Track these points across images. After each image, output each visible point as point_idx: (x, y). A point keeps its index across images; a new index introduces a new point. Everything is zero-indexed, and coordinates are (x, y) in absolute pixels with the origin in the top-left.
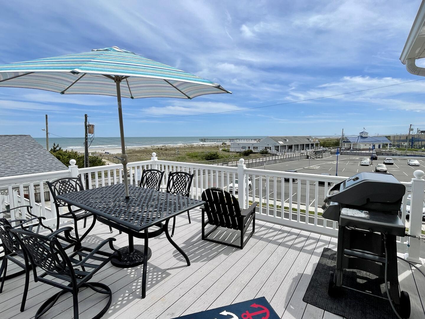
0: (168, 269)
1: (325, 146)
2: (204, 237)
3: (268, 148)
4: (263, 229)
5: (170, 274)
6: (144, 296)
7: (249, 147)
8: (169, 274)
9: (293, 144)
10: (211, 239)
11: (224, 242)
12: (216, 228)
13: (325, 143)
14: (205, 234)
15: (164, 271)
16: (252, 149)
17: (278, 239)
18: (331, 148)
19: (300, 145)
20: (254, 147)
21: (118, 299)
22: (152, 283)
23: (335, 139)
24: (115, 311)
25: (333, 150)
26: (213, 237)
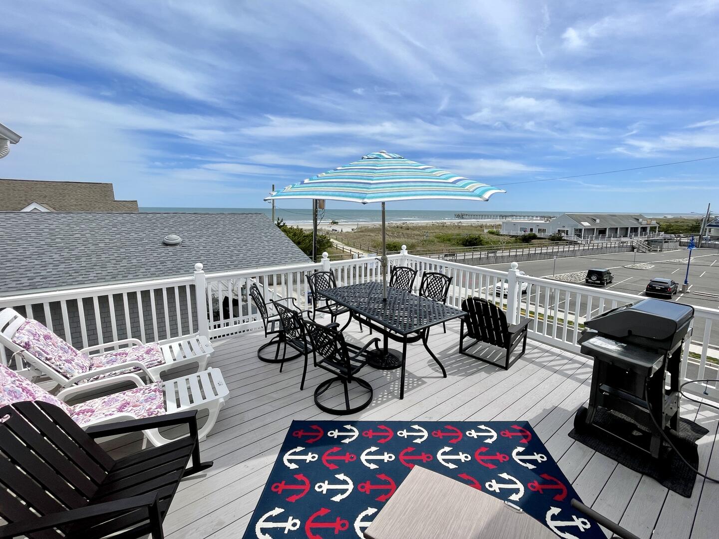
0: (423, 377)
1: (669, 232)
2: (462, 351)
3: (563, 231)
4: (536, 350)
5: (426, 383)
6: (402, 397)
7: (531, 230)
8: (424, 383)
9: (608, 227)
10: (470, 353)
11: (485, 359)
12: (477, 342)
13: (670, 226)
14: (464, 347)
15: (419, 379)
16: (535, 232)
17: (554, 366)
18: (682, 235)
19: (621, 229)
20: (539, 230)
21: (378, 396)
22: (408, 387)
23: (693, 220)
24: (377, 405)
25: (685, 240)
26: (473, 351)
